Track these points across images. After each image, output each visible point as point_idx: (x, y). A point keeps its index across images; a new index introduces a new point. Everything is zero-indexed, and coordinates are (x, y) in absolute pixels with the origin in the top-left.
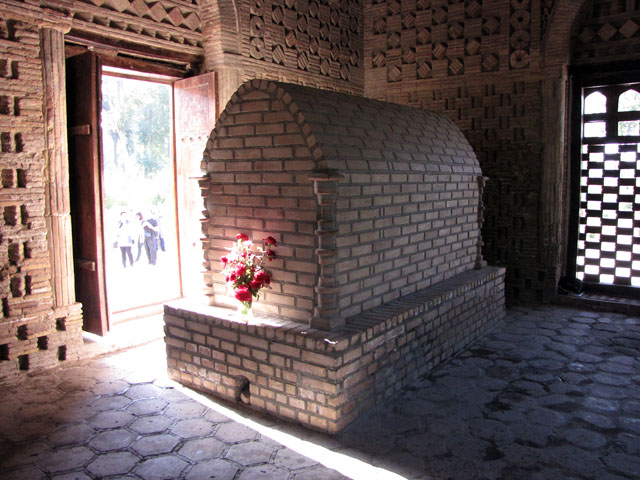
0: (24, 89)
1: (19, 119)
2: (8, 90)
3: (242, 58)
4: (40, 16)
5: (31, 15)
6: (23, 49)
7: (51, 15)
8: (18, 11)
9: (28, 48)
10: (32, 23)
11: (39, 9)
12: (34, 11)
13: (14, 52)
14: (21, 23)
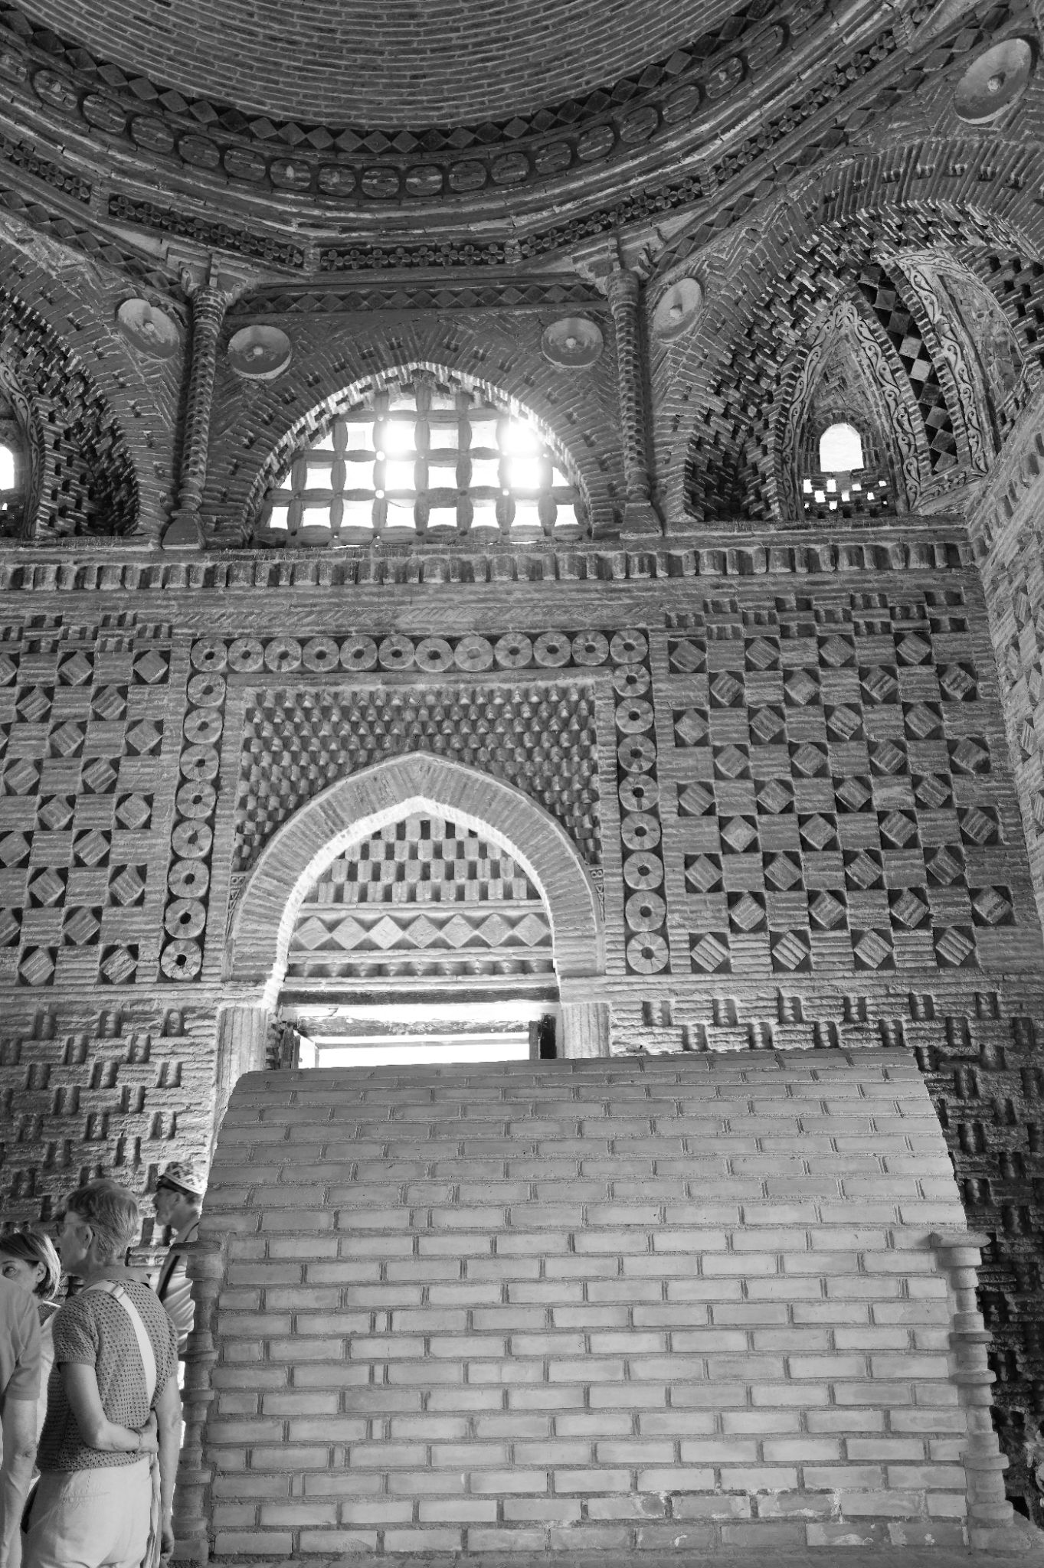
0: (186, 1101)
1: (173, 1143)
2: (164, 1104)
3: (604, 980)
4: (220, 994)
5: (208, 995)
6: (192, 1044)
7: (235, 988)
8: (193, 995)
9: (197, 1041)
10: (211, 1005)
11: (219, 985)
12: (212, 989)
13: (179, 1050)
14: (193, 1010)
